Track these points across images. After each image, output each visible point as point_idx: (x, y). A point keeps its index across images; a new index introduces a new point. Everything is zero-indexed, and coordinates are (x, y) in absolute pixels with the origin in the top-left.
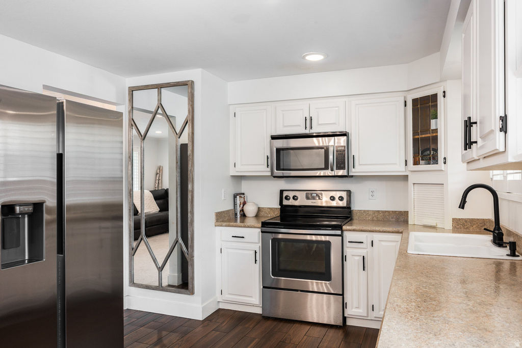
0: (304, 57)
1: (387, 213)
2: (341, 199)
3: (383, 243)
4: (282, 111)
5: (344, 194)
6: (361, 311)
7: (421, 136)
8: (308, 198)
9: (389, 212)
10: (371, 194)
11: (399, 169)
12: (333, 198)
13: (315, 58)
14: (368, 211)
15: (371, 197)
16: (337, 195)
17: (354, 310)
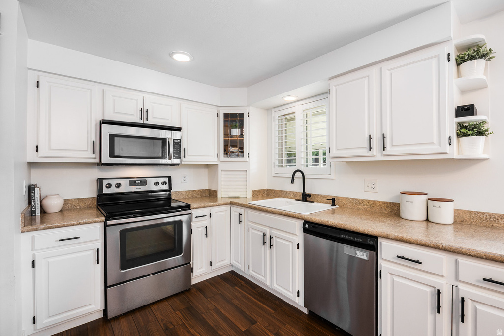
0: (171, 55)
1: (195, 192)
2: (164, 183)
3: (218, 214)
4: (113, 96)
5: (166, 180)
6: (203, 269)
7: (230, 139)
8: (131, 185)
9: (196, 191)
10: (183, 178)
11: (212, 159)
12: (157, 183)
13: (182, 58)
14: (182, 192)
15: (183, 181)
16: (161, 180)
17: (198, 271)
